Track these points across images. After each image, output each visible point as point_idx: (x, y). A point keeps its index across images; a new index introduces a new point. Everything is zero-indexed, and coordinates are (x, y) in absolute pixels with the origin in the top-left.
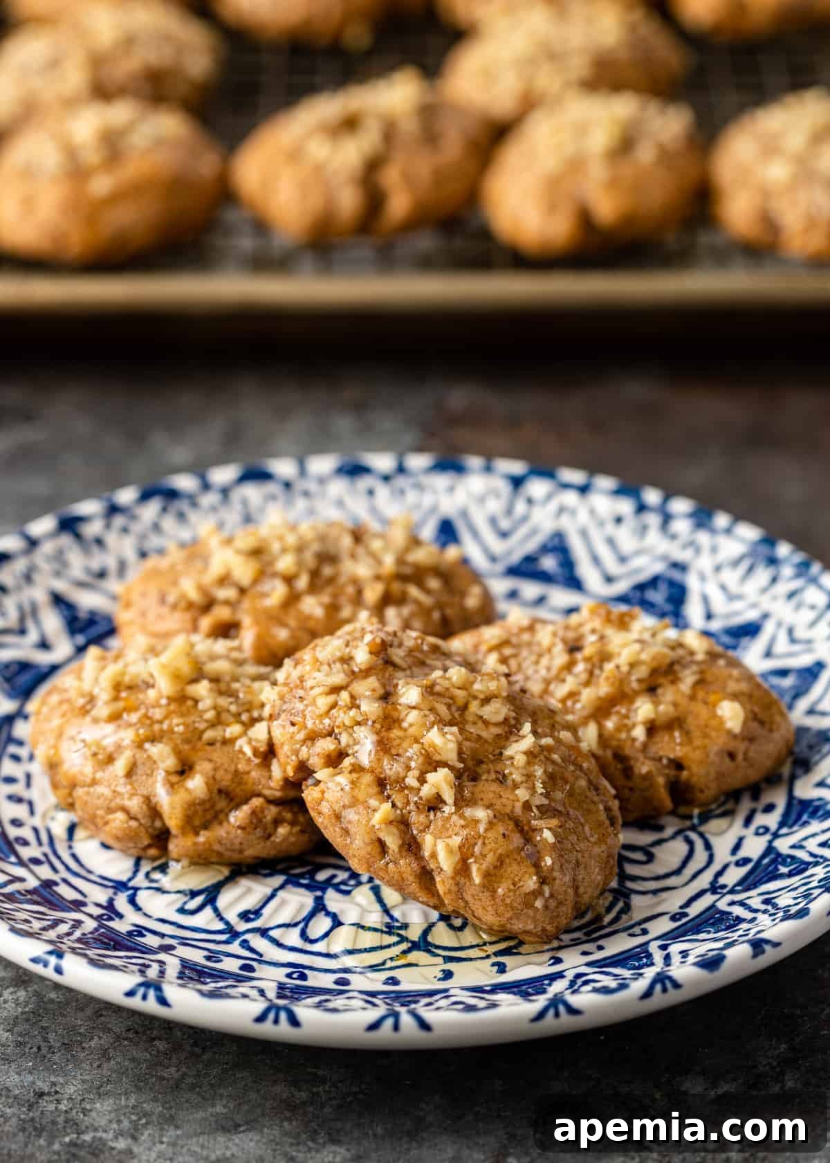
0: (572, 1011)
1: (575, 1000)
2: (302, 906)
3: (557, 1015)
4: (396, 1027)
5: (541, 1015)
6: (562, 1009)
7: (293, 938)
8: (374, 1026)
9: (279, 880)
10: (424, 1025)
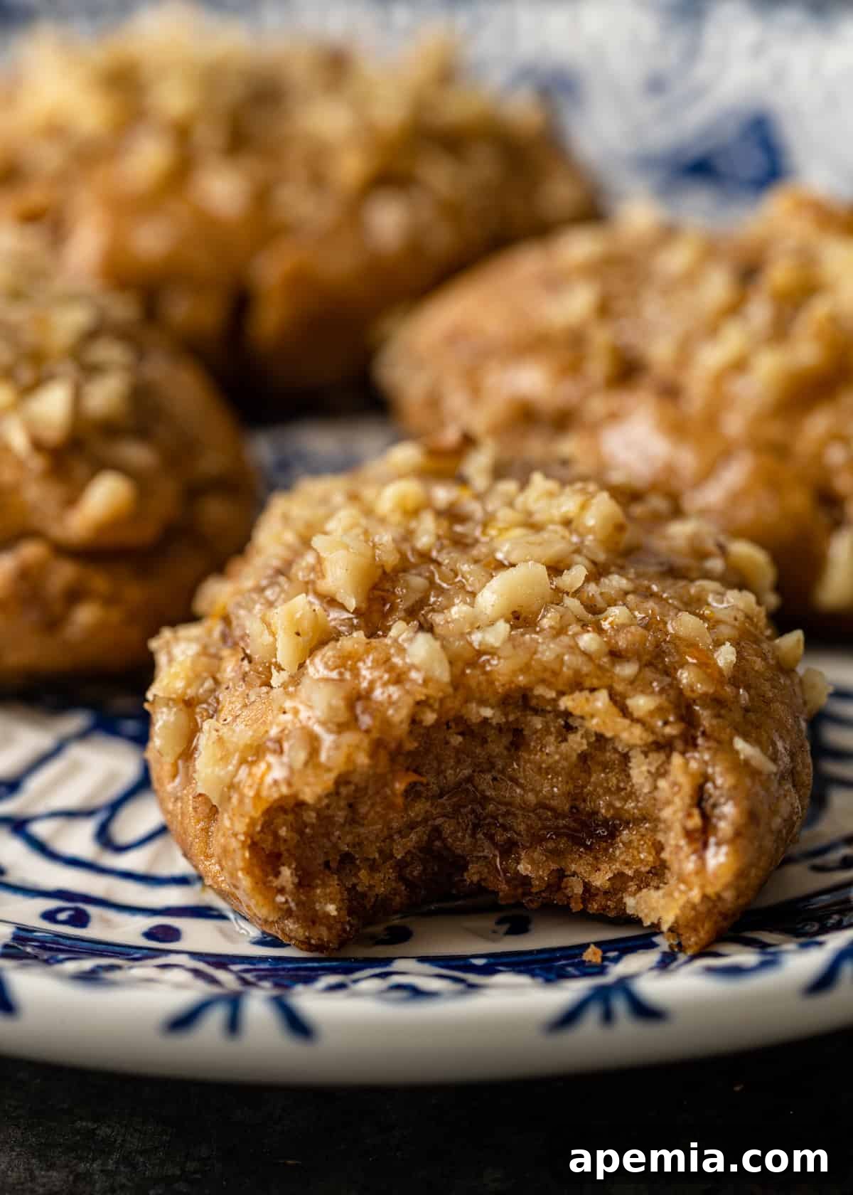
0: (644, 1011)
1: (654, 987)
2: (111, 777)
3: (608, 1016)
4: (234, 1025)
5: (570, 1017)
6: (620, 1006)
7: (79, 840)
8: (184, 1021)
9: (75, 722)
10: (297, 1025)
